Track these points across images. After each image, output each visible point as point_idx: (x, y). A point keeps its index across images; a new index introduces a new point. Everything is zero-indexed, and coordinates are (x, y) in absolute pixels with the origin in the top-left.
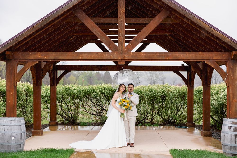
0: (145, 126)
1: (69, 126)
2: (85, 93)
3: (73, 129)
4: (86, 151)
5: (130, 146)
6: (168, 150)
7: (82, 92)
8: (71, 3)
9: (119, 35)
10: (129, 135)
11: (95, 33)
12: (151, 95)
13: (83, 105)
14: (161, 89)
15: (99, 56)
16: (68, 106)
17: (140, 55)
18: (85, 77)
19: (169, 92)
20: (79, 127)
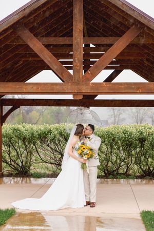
0: (117, 178)
1: (19, 178)
2: (39, 135)
3: (23, 182)
4: (31, 211)
5: (89, 206)
6: (139, 212)
7: (35, 134)
8: (12, 18)
9: (75, 60)
10: (89, 191)
11: (43, 58)
12: (125, 138)
13: (37, 151)
14: (138, 130)
15: (48, 87)
16: (17, 152)
17: (102, 87)
18: (51, 113)
19: (149, 134)
20: (32, 179)
